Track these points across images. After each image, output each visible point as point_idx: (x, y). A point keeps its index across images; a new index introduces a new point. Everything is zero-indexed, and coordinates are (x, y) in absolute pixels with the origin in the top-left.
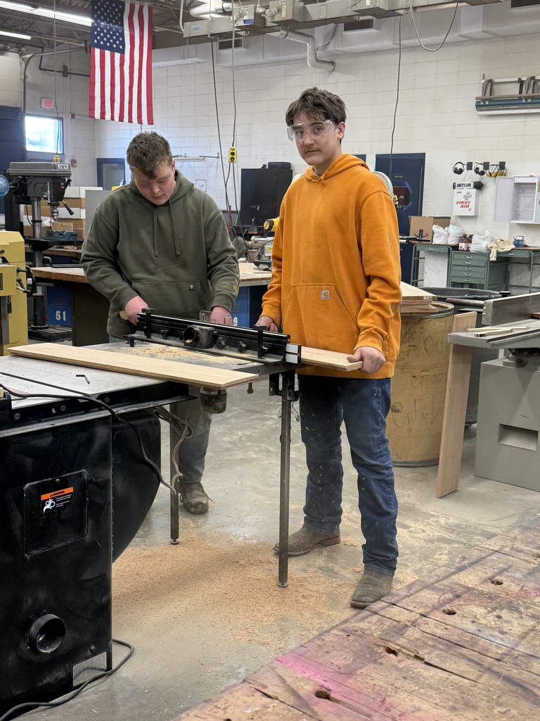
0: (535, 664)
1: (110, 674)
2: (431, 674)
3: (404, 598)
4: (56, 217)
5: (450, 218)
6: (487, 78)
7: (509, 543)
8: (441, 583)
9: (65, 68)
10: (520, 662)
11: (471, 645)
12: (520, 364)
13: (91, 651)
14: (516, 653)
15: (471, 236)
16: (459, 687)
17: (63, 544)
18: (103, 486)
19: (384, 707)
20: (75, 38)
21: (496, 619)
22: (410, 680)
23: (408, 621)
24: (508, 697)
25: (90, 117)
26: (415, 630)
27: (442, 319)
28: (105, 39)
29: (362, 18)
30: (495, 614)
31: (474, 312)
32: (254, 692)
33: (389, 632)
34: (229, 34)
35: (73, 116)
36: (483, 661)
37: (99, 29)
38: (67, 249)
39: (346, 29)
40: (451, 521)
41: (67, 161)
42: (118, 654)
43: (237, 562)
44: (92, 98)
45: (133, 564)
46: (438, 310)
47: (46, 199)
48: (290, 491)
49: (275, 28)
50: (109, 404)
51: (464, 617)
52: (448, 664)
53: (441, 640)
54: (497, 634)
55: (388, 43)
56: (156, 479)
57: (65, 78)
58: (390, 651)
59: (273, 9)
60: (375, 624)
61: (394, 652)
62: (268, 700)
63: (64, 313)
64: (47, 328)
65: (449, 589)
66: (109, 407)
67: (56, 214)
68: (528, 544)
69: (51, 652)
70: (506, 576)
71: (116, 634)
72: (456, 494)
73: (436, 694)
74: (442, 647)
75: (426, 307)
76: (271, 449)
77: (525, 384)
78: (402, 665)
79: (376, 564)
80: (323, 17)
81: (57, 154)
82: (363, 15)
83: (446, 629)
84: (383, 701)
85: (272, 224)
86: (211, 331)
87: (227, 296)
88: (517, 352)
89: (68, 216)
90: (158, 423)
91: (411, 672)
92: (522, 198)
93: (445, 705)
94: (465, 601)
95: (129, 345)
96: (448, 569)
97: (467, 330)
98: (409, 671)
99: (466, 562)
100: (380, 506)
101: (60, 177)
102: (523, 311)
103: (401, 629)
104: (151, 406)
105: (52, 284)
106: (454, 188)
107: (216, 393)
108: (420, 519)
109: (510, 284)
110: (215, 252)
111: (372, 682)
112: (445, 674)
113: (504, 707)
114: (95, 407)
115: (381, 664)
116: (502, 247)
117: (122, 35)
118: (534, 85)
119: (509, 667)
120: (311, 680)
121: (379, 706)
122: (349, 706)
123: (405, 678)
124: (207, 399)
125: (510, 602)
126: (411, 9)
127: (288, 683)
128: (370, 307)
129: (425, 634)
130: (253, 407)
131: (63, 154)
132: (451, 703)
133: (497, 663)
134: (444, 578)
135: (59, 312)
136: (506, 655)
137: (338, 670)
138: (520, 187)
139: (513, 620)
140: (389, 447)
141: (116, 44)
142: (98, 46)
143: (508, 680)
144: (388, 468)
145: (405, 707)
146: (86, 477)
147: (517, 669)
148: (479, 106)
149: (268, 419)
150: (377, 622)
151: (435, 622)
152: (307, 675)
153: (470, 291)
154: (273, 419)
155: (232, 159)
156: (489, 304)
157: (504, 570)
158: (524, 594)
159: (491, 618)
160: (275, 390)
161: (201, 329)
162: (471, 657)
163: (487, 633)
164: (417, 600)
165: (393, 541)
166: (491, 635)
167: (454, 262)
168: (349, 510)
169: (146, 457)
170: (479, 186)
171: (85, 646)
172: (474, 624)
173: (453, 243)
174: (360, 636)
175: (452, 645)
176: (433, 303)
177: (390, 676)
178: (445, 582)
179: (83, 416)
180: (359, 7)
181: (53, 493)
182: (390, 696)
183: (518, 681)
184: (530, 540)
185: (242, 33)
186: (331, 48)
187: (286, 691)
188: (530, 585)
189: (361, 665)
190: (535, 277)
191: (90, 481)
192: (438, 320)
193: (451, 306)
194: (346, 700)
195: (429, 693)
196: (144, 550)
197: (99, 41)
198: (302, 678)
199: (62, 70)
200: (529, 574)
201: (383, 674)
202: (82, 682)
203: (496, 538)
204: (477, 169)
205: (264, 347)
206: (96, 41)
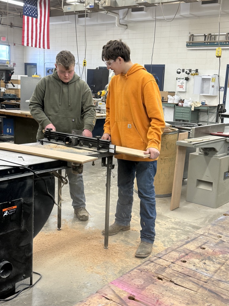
0: (221, 284)
1: (32, 287)
2: (177, 289)
3: (164, 255)
4: (7, 88)
5: (175, 92)
6: (191, 34)
7: (207, 231)
8: (179, 248)
9: (11, 24)
10: (215, 283)
11: (194, 276)
12: (206, 154)
13: (24, 277)
14: (213, 279)
15: (184, 100)
16: (189, 294)
17: (12, 231)
18: (30, 205)
19: (158, 303)
20: (16, 11)
21: (204, 264)
22: (168, 291)
23: (167, 265)
24: (210, 298)
25: (22, 45)
26: (169, 269)
27: (173, 135)
28: (29, 12)
29: (140, 7)
30: (203, 262)
31: (187, 132)
32: (101, 297)
33: (158, 270)
34: (84, 12)
35: (14, 45)
36: (199, 283)
37: (27, 8)
38: (12, 102)
39: (132, 11)
40: (177, 220)
41: (12, 64)
42: (35, 278)
43: (86, 238)
44: (23, 37)
45: (41, 239)
46: (172, 131)
47: (3, 80)
48: (110, 207)
49: (103, 9)
50: (33, 170)
51: (190, 263)
52: (184, 284)
53: (181, 274)
54: (204, 271)
55: (149, 18)
56: (53, 202)
57: (11, 28)
58: (160, 279)
59: (102, 1)
60: (152, 267)
61: (161, 279)
62: (108, 301)
63: (11, 129)
64: (3, 136)
65: (183, 251)
66: (33, 171)
67: (7, 87)
68: (215, 231)
69: (6, 277)
70: (207, 246)
71: (34, 269)
72: (179, 209)
73: (180, 297)
74: (181, 277)
75: (167, 130)
76: (101, 189)
77: (208, 162)
78: (165, 285)
79: (146, 239)
80: (123, 5)
81: (8, 61)
82: (140, 5)
83: (183, 269)
84: (158, 301)
85: (101, 93)
86: (77, 138)
87: (90, 125)
88: (204, 149)
89: (12, 87)
90: (54, 178)
91: (169, 288)
92: (205, 85)
93: (184, 302)
94: (190, 256)
95: (41, 144)
96: (182, 242)
97: (184, 140)
98: (168, 287)
99: (189, 239)
100: (149, 215)
101: (9, 71)
102: (207, 132)
103: (164, 269)
104: (51, 171)
105: (5, 117)
106: (177, 80)
107: (79, 165)
108: (164, 219)
109: (200, 120)
110: (85, 106)
111: (152, 292)
112: (183, 289)
113: (209, 303)
114: (27, 171)
115: (156, 284)
116: (196, 105)
117: (37, 10)
118: (210, 37)
119: (211, 285)
120: (126, 292)
121: (156, 303)
122: (143, 303)
123: (167, 290)
124: (75, 168)
125: (209, 257)
126: (161, 4)
127: (116, 293)
128: (152, 130)
129: (174, 271)
130: (93, 171)
131: (10, 61)
132: (187, 301)
133: (205, 283)
134: (181, 246)
135: (8, 129)
136: (209, 280)
137: (138, 287)
138: (204, 80)
139: (211, 265)
140: (155, 190)
141: (34, 14)
142: (26, 15)
143: (210, 291)
144: (153, 199)
145: (167, 303)
146: (22, 201)
147: (213, 286)
148: (187, 46)
149: (99, 176)
150: (153, 266)
151: (178, 265)
152: (124, 290)
153: (185, 123)
154: (101, 176)
155: (85, 65)
156: (193, 129)
157: (206, 243)
158: (214, 253)
159: (201, 264)
160: (104, 164)
161: (72, 137)
162: (194, 281)
163: (200, 270)
164: (170, 256)
165: (153, 229)
166: (202, 271)
167: (176, 111)
168: (134, 216)
169: (49, 193)
170: (187, 79)
171: (21, 275)
172: (194, 267)
173: (176, 103)
174: (146, 272)
175: (186, 276)
176: (170, 128)
177: (160, 290)
178: (181, 248)
179: (22, 175)
180: (139, 2)
181: (8, 208)
182: (160, 298)
183: (215, 292)
184: (216, 230)
185: (89, 11)
186: (126, 19)
187: (115, 297)
188: (217, 249)
189: (148, 285)
190: (210, 118)
191: (24, 203)
192: (172, 135)
193: (177, 130)
194: (141, 301)
195: (177, 297)
196: (46, 232)
197: (26, 13)
198: (122, 291)
199: (10, 25)
200: (216, 244)
201: (157, 289)
202: (19, 290)
203: (201, 229)
204: (187, 72)
205: (100, 146)
206: (25, 13)
